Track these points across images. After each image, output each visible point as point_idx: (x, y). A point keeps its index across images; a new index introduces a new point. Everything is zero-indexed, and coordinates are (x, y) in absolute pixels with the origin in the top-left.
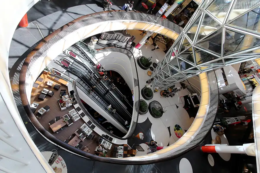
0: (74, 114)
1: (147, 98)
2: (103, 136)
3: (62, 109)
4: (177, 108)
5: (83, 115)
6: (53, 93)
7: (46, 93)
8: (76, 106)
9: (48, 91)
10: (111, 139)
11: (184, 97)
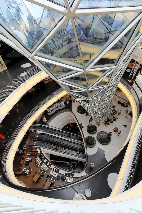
0: (44, 166)
1: (93, 133)
2: (67, 175)
3: (38, 166)
4: (126, 127)
5: (50, 165)
6: (32, 159)
7: (28, 161)
8: (45, 161)
9: (29, 159)
10: (73, 175)
11: (129, 114)
